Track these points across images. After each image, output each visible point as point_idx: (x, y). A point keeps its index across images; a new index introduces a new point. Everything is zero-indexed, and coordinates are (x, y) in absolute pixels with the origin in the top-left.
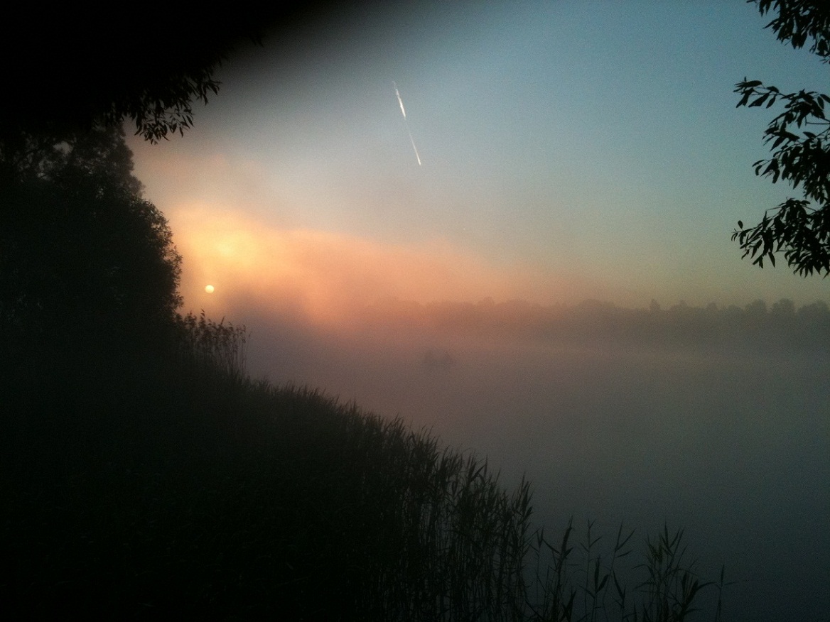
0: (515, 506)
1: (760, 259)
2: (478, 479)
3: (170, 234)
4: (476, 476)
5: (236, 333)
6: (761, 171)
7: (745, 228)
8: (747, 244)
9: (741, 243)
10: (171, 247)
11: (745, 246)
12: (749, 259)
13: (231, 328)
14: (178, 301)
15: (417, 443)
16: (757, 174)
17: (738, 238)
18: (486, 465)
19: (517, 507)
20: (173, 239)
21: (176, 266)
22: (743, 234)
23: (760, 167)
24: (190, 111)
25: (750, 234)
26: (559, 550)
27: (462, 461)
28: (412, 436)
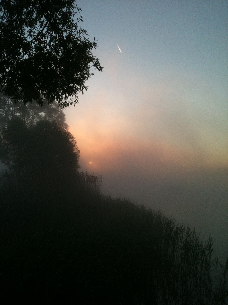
0: (206, 247)
4: (190, 234)
5: (99, 178)
10: (76, 147)
13: (97, 176)
14: (78, 167)
15: (166, 221)
19: (207, 248)
21: (78, 154)
24: (77, 97)
27: (184, 228)
28: (165, 218)
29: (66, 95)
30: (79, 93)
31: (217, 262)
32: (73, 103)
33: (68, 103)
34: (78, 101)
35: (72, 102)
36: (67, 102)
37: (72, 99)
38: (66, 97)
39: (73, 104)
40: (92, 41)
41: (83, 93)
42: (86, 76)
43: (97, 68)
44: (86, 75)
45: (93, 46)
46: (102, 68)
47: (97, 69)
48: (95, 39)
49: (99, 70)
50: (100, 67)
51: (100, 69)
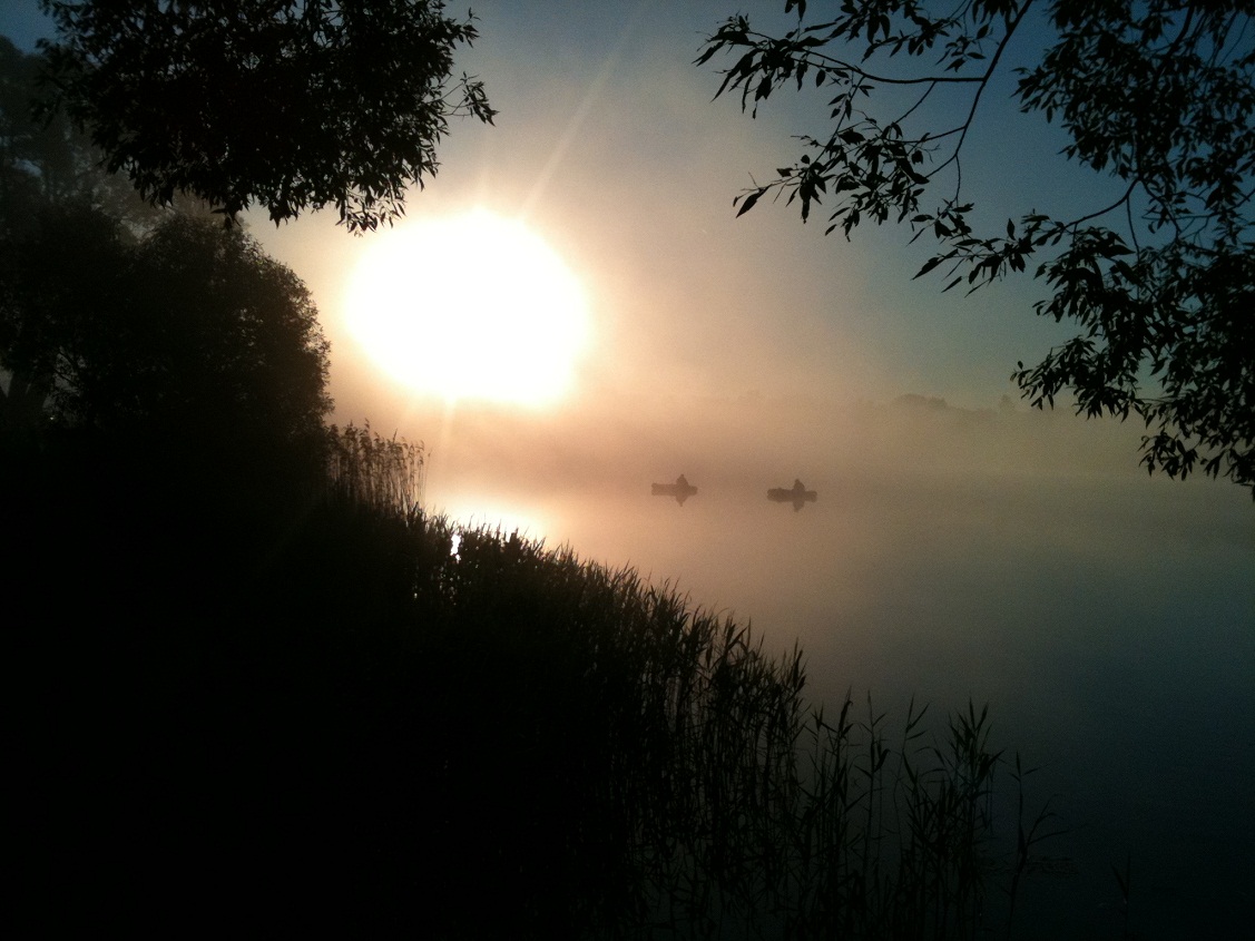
1: (1040, 400)
2: (737, 646)
3: (314, 311)
4: (736, 641)
6: (1042, 311)
7: (1024, 369)
8: (1026, 385)
9: (1020, 384)
10: (314, 329)
11: (1023, 387)
12: (1028, 401)
13: (405, 444)
14: (326, 405)
16: (1038, 313)
17: (1017, 379)
18: (749, 626)
19: (787, 682)
20: (319, 318)
21: (324, 357)
22: (1023, 375)
23: (1041, 307)
24: (401, 199)
25: (1030, 374)
26: (836, 728)
27: (717, 626)
28: (653, 593)
29: (369, 192)
30: (410, 187)
31: (819, 723)
32: (387, 216)
33: (375, 220)
34: (402, 210)
35: (383, 211)
36: (374, 216)
37: (385, 204)
38: (370, 200)
39: (386, 221)
40: (461, 20)
41: (422, 186)
42: (432, 130)
43: (478, 112)
44: (433, 126)
45: (464, 36)
46: (493, 113)
47: (476, 116)
48: (471, 15)
49: (483, 119)
50: (487, 109)
51: (488, 115)
